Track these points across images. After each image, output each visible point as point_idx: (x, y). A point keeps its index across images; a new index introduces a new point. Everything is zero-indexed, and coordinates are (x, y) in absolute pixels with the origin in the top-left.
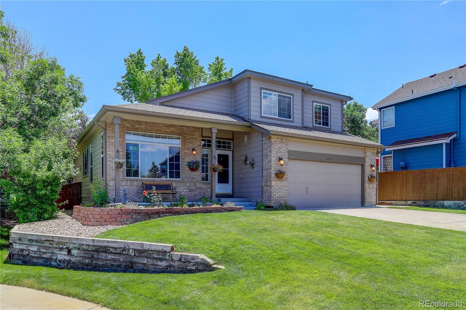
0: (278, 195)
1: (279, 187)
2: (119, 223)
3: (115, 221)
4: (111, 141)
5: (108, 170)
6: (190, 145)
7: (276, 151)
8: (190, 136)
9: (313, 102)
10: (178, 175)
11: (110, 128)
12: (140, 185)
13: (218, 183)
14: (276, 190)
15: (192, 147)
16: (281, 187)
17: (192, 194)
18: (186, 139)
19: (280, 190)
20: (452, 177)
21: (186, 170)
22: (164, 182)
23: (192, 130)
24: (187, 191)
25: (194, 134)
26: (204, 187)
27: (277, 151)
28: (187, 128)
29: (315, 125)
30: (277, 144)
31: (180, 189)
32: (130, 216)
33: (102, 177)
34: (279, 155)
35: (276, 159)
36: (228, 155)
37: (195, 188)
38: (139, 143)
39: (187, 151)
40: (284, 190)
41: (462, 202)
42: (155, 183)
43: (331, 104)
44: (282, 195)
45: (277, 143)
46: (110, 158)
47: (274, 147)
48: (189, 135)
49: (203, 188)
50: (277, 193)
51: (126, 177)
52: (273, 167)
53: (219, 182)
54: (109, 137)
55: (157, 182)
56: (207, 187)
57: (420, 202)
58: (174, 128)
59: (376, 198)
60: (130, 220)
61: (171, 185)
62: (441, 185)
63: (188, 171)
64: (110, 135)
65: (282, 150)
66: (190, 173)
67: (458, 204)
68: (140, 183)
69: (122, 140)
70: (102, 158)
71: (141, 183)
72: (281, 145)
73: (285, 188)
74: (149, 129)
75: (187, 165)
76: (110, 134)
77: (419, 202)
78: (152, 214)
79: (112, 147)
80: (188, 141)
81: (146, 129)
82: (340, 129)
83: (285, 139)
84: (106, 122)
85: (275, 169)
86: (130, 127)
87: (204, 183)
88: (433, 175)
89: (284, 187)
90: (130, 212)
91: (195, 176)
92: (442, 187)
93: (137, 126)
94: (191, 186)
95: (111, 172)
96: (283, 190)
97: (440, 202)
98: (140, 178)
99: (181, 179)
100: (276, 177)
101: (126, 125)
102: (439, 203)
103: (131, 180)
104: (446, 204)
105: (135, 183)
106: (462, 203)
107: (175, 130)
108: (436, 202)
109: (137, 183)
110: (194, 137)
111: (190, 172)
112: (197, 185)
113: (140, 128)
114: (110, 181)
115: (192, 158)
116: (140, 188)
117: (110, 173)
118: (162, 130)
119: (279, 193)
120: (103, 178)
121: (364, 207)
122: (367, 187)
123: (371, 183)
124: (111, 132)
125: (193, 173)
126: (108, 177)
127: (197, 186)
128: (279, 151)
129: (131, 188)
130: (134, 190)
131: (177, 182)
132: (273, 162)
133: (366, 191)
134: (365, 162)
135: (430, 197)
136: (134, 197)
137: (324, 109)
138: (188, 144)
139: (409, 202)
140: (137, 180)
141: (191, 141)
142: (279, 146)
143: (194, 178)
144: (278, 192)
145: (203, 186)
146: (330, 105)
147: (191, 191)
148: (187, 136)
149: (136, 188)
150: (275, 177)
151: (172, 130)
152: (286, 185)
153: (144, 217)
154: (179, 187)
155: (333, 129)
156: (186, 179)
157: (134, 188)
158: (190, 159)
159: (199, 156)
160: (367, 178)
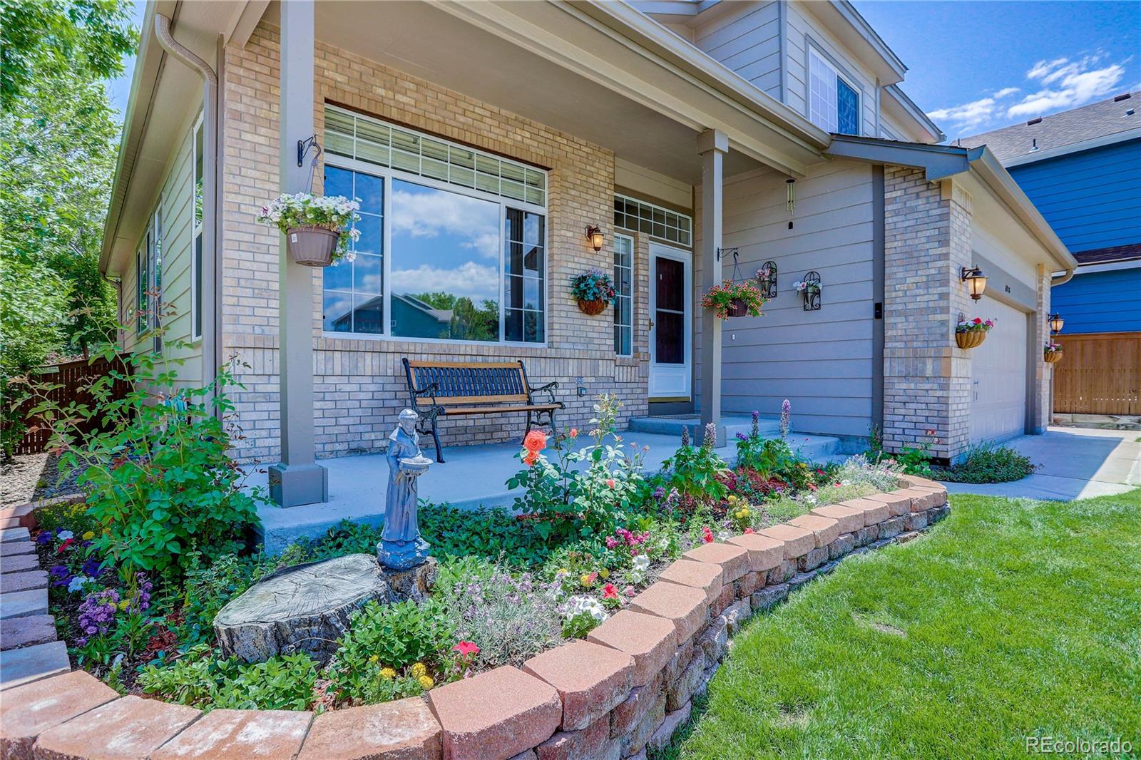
4: (243, 136)
5: (231, 291)
6: (580, 212)
8: (580, 177)
10: (536, 331)
12: (390, 372)
13: (659, 362)
15: (587, 220)
17: (586, 404)
18: (567, 184)
23: (584, 155)
24: (568, 392)
25: (593, 169)
26: (621, 377)
28: (570, 143)
33: (199, 333)
36: (683, 264)
37: (593, 380)
38: (387, 174)
39: (570, 234)
46: (242, 227)
48: (577, 170)
49: (617, 380)
51: (325, 334)
54: (238, 116)
56: (629, 376)
58: (528, 135)
61: (521, 371)
63: (574, 315)
64: (241, 107)
66: (579, 322)
68: (390, 364)
70: (199, 239)
71: (394, 363)
74: (433, 116)
75: (570, 290)
76: (245, 99)
80: (573, 192)
81: (422, 113)
84: (220, 40)
86: (347, 88)
87: (622, 363)
91: (595, 335)
93: (382, 92)
94: (583, 373)
95: (244, 301)
98: (388, 336)
99: (546, 345)
101: (326, 73)
103: (345, 348)
105: (368, 361)
107: (529, 142)
109: (376, 363)
110: (593, 181)
111: (578, 315)
112: (601, 369)
113: (392, 103)
114: (241, 351)
116: (388, 387)
117: (238, 311)
120: (200, 337)
122: (1043, 378)
125: (589, 322)
126: (227, 328)
127: (600, 374)
129: (348, 388)
130: (361, 396)
133: (1042, 389)
136: (361, 428)
138: (575, 205)
140: (376, 349)
141: (584, 196)
143: (591, 340)
145: (617, 373)
147: (583, 392)
148: (571, 174)
149: (373, 388)
156: (565, 346)
157: (364, 387)
158: (579, 266)
159: (605, 257)
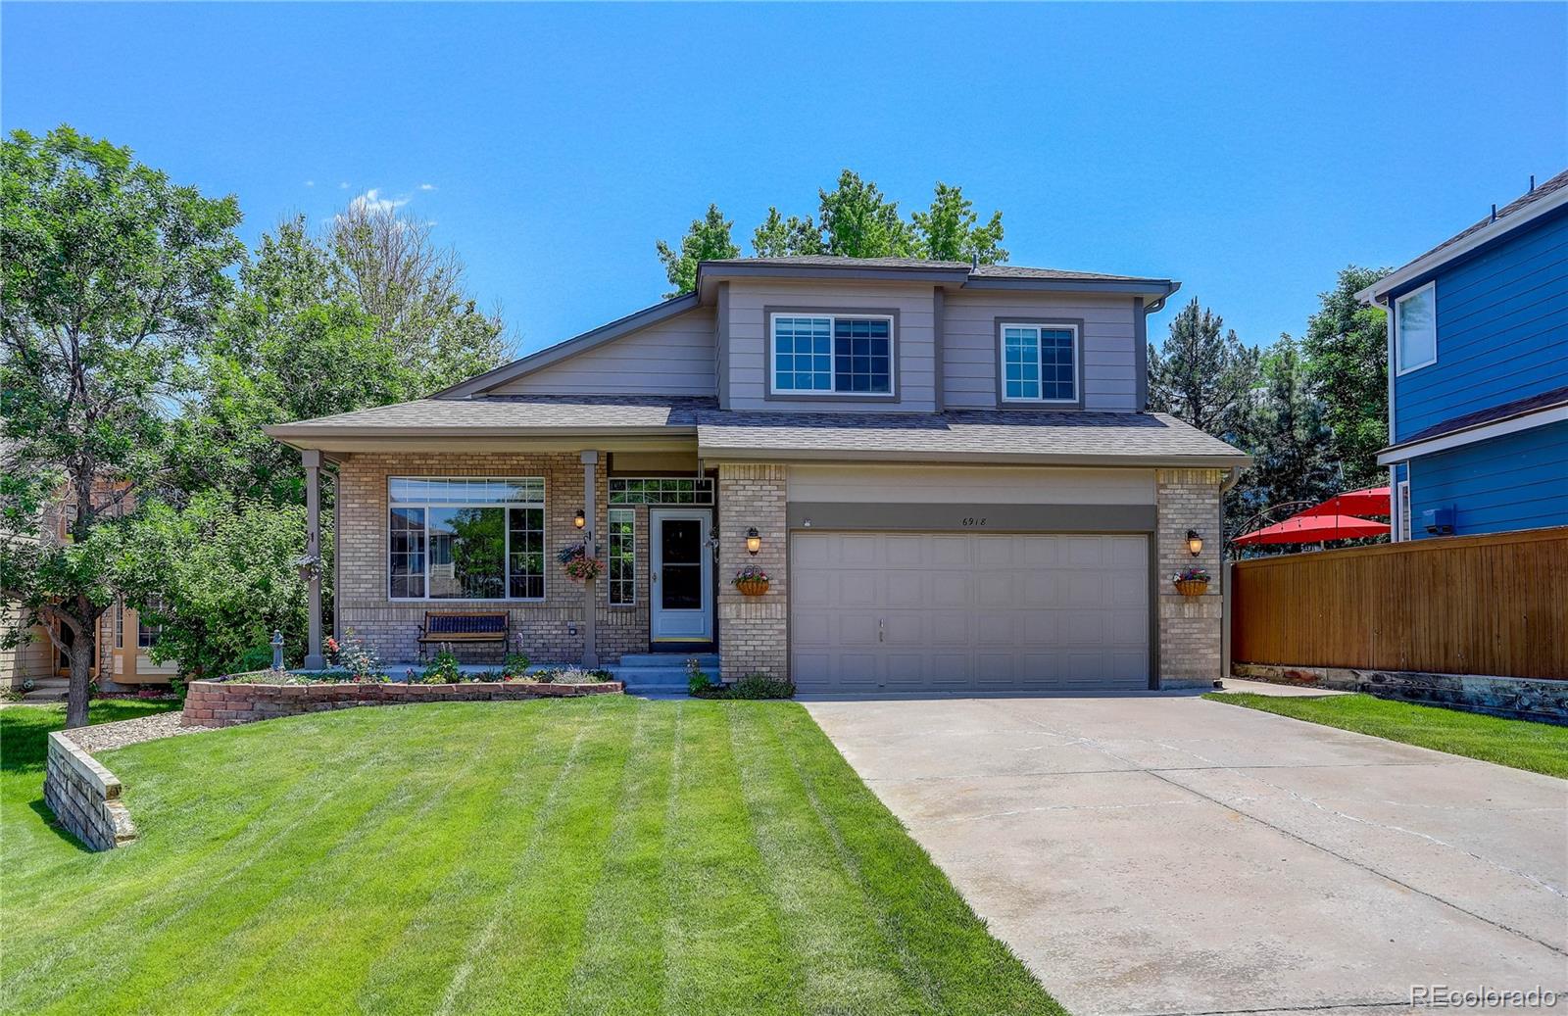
0: (746, 648)
1: (752, 622)
2: (217, 722)
3: (211, 715)
4: (349, 506)
5: (343, 581)
6: (571, 501)
7: (738, 509)
8: (571, 475)
9: (998, 321)
10: (537, 590)
11: (346, 475)
12: (423, 619)
13: (664, 608)
14: (738, 633)
15: (578, 506)
16: (758, 622)
17: (579, 641)
18: (558, 484)
19: (754, 632)
20: (1489, 575)
21: (557, 573)
22: (492, 610)
23: (575, 458)
24: (560, 632)
26: (615, 621)
27: (743, 509)
29: (1005, 398)
30: (744, 486)
31: (539, 628)
32: (245, 706)
34: (751, 521)
35: (739, 534)
36: (699, 522)
38: (426, 506)
39: (562, 519)
40: (771, 632)
41: (1518, 683)
42: (467, 611)
43: (1082, 320)
44: (764, 648)
45: (741, 482)
47: (730, 498)
48: (568, 471)
49: (610, 623)
50: (743, 643)
51: (390, 599)
52: (728, 559)
53: (667, 604)
55: (471, 611)
56: (624, 620)
57: (1396, 676)
58: (522, 458)
59: (1218, 656)
60: (245, 714)
61: (506, 617)
62: (1458, 609)
63: (563, 577)
64: (346, 492)
65: (760, 504)
66: (571, 582)
67: (1504, 689)
69: (377, 501)
72: (758, 488)
73: (775, 627)
74: (451, 467)
75: (561, 559)
76: (348, 488)
77: (1391, 675)
78: (313, 700)
79: (352, 523)
80: (564, 489)
81: (443, 467)
82: (1129, 404)
83: (773, 469)
85: (733, 566)
86: (398, 466)
87: (615, 610)
88: (1434, 566)
89: (770, 622)
90: (248, 695)
92: (1460, 616)
93: (418, 462)
94: (575, 617)
95: (348, 586)
96: (766, 632)
97: (1450, 679)
98: (427, 598)
99: (544, 599)
100: (739, 592)
101: (387, 462)
102: (1448, 681)
103: (399, 606)
104: (1469, 689)
105: (412, 613)
106: (1517, 689)
107: (524, 462)
108: (1440, 681)
109: (416, 614)
111: (568, 578)
113: (425, 467)
114: (346, 610)
115: (576, 537)
117: (346, 590)
118: (488, 467)
119: (750, 643)
121: (1158, 689)
122: (1167, 616)
123: (1187, 601)
124: (351, 483)
126: (341, 599)
128: (751, 509)
129: (401, 628)
130: (408, 632)
131: (529, 608)
132: (727, 545)
133: (1166, 631)
134: (1157, 522)
135: (1428, 658)
136: (408, 650)
137: (1053, 340)
138: (565, 497)
139: (1365, 677)
140: (415, 606)
141: (575, 489)
142: (750, 493)
144: (746, 638)
145: (610, 618)
146: (1080, 322)
147: (573, 632)
148: (562, 475)
149: (414, 628)
150: (736, 592)
151: (515, 462)
152: (780, 617)
153: (288, 708)
154: (537, 623)
155: (1093, 404)
156: (558, 599)
157: (410, 627)
158: (569, 541)
160: (1167, 583)
